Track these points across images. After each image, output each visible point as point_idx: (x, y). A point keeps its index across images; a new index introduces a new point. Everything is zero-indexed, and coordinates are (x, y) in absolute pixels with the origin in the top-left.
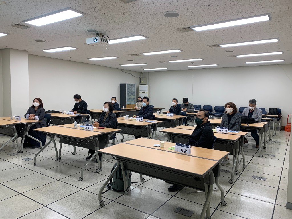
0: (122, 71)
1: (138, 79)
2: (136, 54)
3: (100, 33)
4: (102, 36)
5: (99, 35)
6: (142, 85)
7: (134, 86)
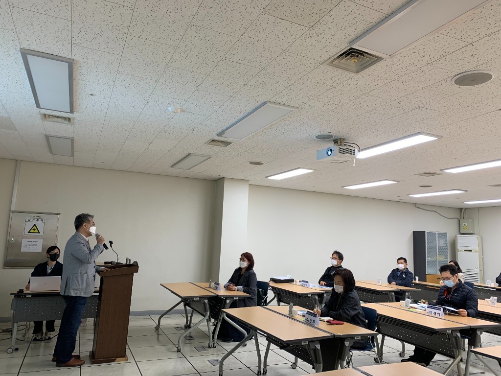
0: (416, 207)
1: (456, 221)
2: (431, 172)
3: (340, 139)
4: (343, 144)
5: (339, 142)
6: (464, 234)
7: (443, 236)
